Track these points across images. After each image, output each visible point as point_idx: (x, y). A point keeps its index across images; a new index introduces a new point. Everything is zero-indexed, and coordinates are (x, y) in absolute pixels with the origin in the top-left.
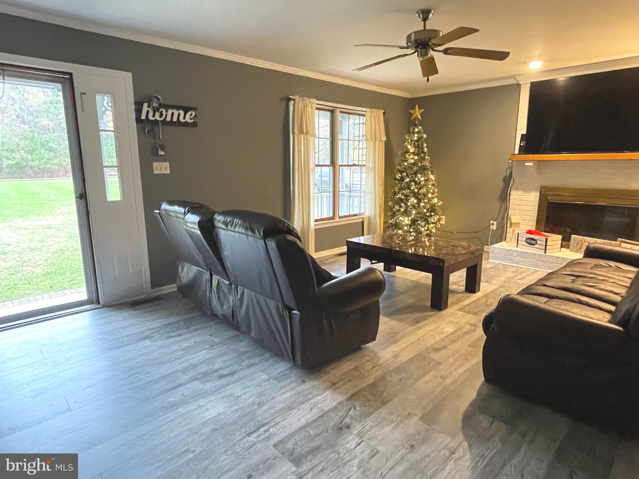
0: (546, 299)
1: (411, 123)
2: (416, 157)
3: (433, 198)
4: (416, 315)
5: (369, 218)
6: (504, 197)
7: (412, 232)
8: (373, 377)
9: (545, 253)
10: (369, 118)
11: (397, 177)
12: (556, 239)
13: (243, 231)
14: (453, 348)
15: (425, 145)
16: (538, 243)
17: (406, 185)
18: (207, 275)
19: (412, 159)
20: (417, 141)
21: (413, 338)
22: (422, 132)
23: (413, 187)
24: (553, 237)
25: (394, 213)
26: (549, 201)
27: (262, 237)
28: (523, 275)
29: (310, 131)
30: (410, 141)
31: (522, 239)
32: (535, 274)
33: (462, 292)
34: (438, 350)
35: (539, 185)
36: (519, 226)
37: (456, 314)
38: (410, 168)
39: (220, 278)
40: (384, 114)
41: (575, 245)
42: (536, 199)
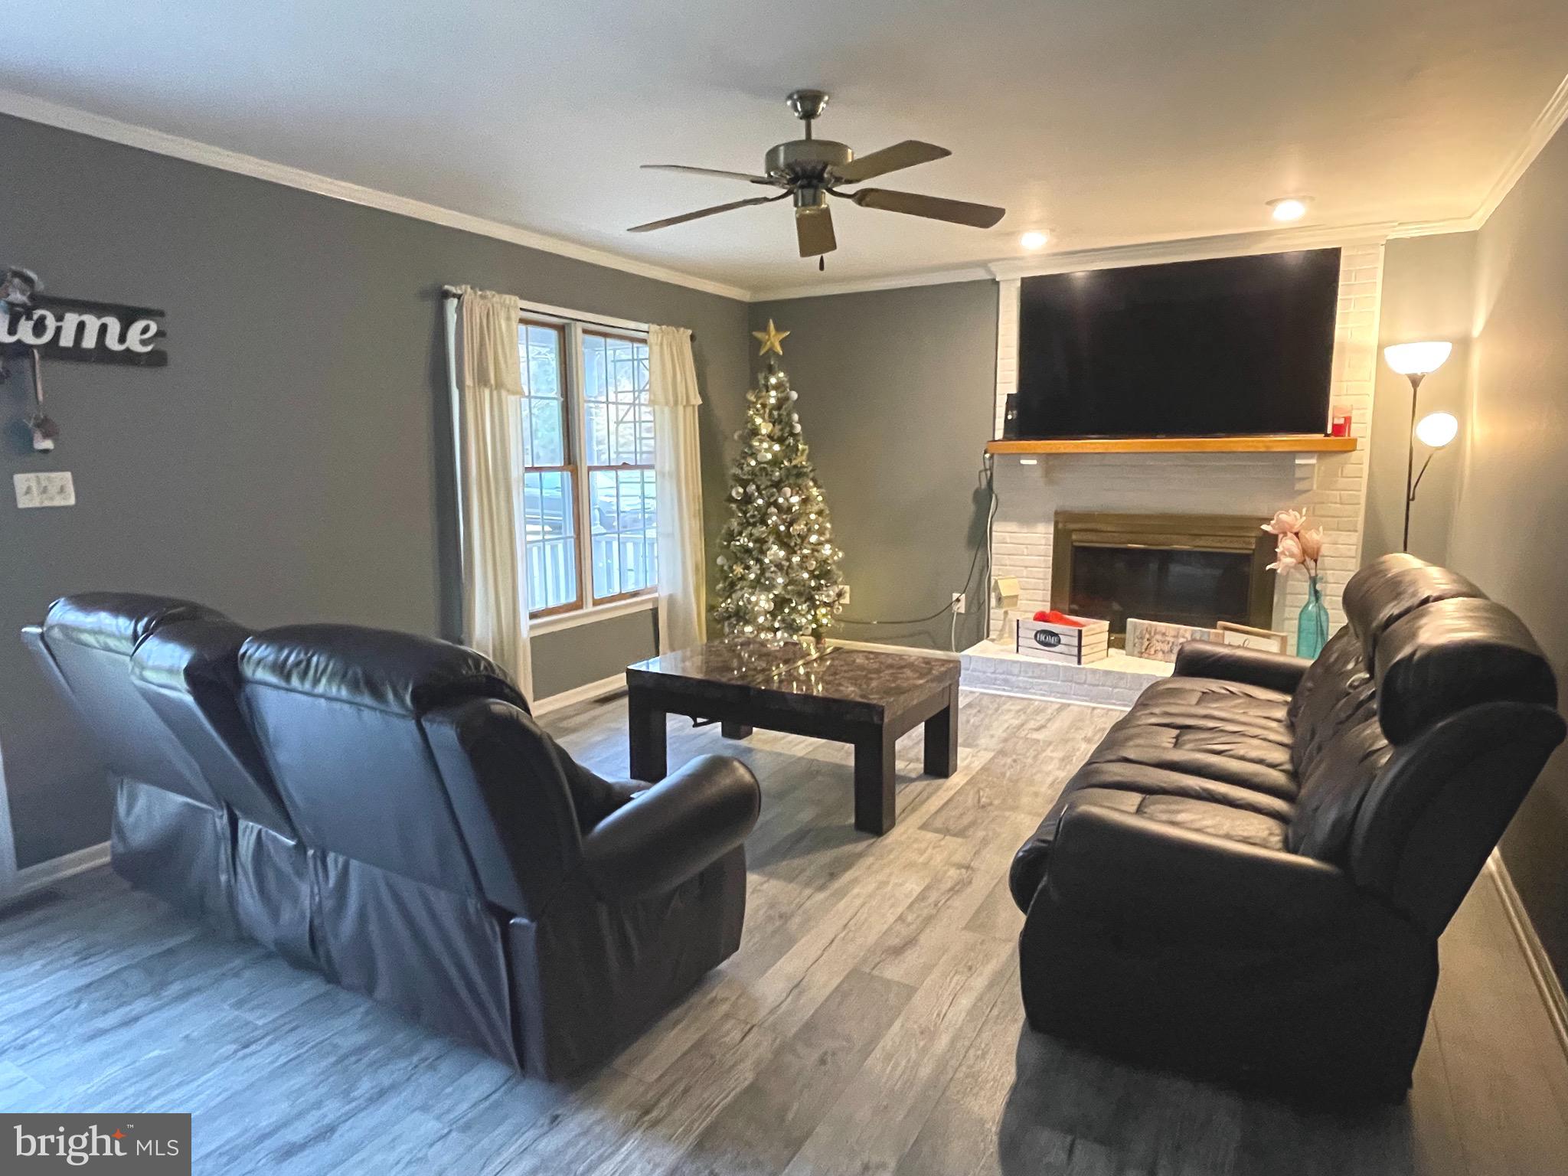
1: (758, 365)
2: (777, 447)
3: (820, 543)
4: (826, 857)
5: (671, 600)
6: (979, 538)
7: (778, 629)
8: (748, 1064)
9: (1079, 662)
10: (656, 349)
11: (734, 494)
12: (1097, 629)
13: (344, 693)
14: (930, 939)
15: (796, 417)
16: (1062, 642)
17: (756, 513)
18: (222, 821)
19: (766, 450)
20: (779, 406)
21: (828, 927)
22: (788, 385)
23: (774, 518)
24: (1092, 626)
25: (732, 585)
26: (1075, 544)
27: (411, 711)
28: (1038, 718)
29: (508, 380)
30: (759, 406)
31: (1027, 635)
32: (1064, 714)
33: (919, 778)
34: (898, 951)
35: (1052, 508)
36: (1015, 604)
37: (916, 840)
38: (764, 474)
39: (264, 830)
40: (692, 338)
41: (1136, 640)
42: (1047, 539)
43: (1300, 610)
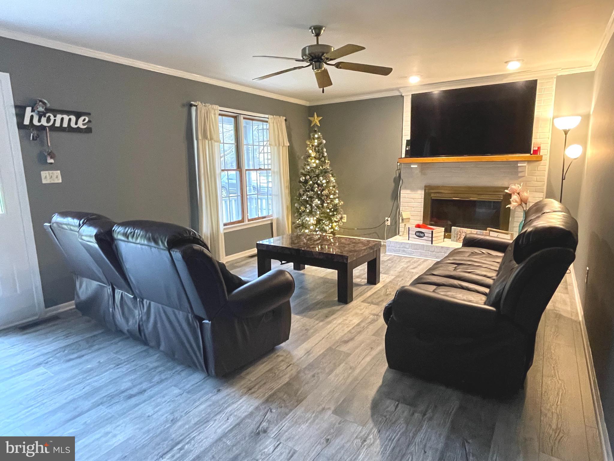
0: (434, 287)
1: (312, 130)
2: (317, 161)
3: (335, 198)
4: (325, 311)
5: (278, 220)
6: (396, 196)
7: (318, 231)
8: (288, 375)
9: (432, 243)
10: (271, 124)
11: (301, 180)
12: (439, 231)
13: (146, 242)
14: (359, 338)
15: (325, 150)
16: (425, 235)
17: (309, 187)
18: (109, 290)
19: (313, 163)
20: (318, 146)
21: (323, 333)
22: (322, 138)
23: (316, 189)
24: (437, 230)
25: (300, 214)
26: (433, 198)
27: (166, 248)
28: (415, 264)
29: (215, 137)
30: (311, 146)
31: (412, 232)
32: (425, 263)
33: (365, 285)
34: (346, 342)
35: (423, 184)
36: (409, 222)
37: (360, 306)
38: (312, 172)
39: (123, 292)
40: (286, 120)
41: (455, 235)
42: (422, 196)
43: (519, 223)
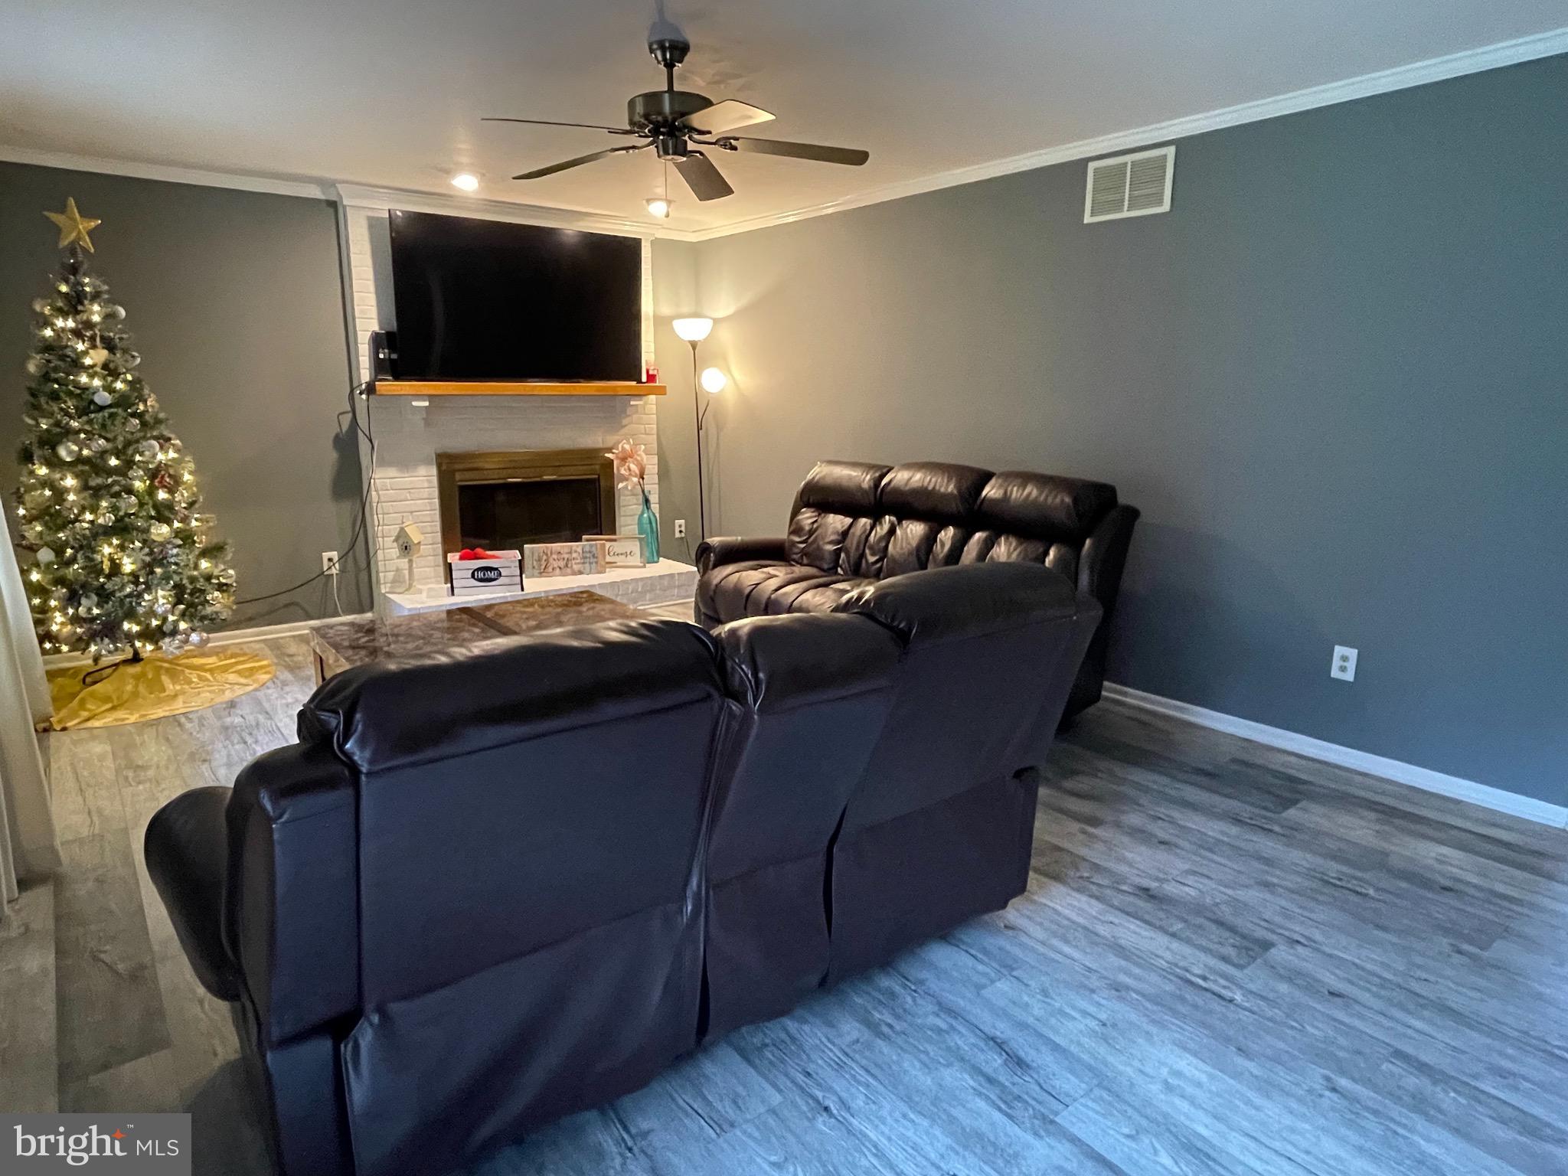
2: (120, 384)
9: (523, 589)
16: (502, 574)
30: (70, 323)
31: (463, 575)
35: (431, 451)
41: (535, 563)
42: (429, 481)
43: (637, 517)
